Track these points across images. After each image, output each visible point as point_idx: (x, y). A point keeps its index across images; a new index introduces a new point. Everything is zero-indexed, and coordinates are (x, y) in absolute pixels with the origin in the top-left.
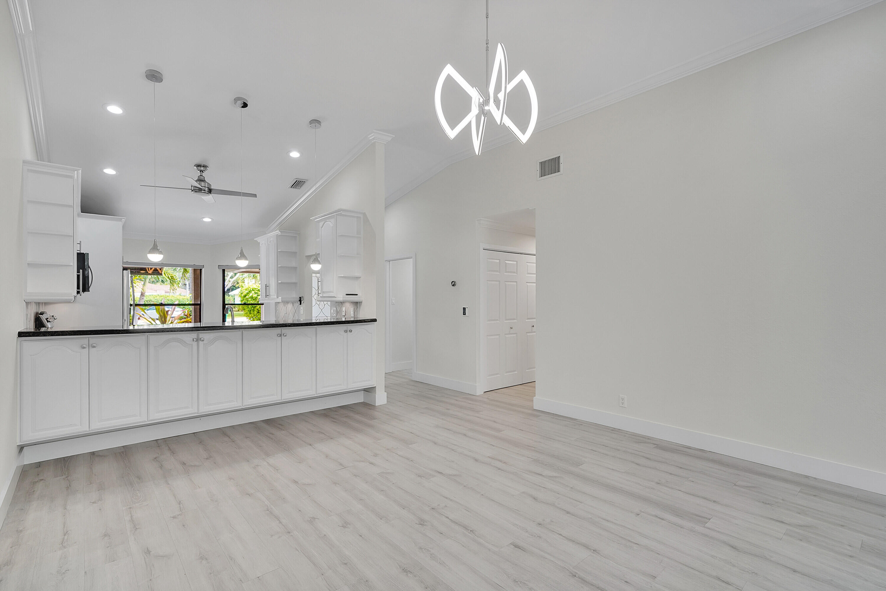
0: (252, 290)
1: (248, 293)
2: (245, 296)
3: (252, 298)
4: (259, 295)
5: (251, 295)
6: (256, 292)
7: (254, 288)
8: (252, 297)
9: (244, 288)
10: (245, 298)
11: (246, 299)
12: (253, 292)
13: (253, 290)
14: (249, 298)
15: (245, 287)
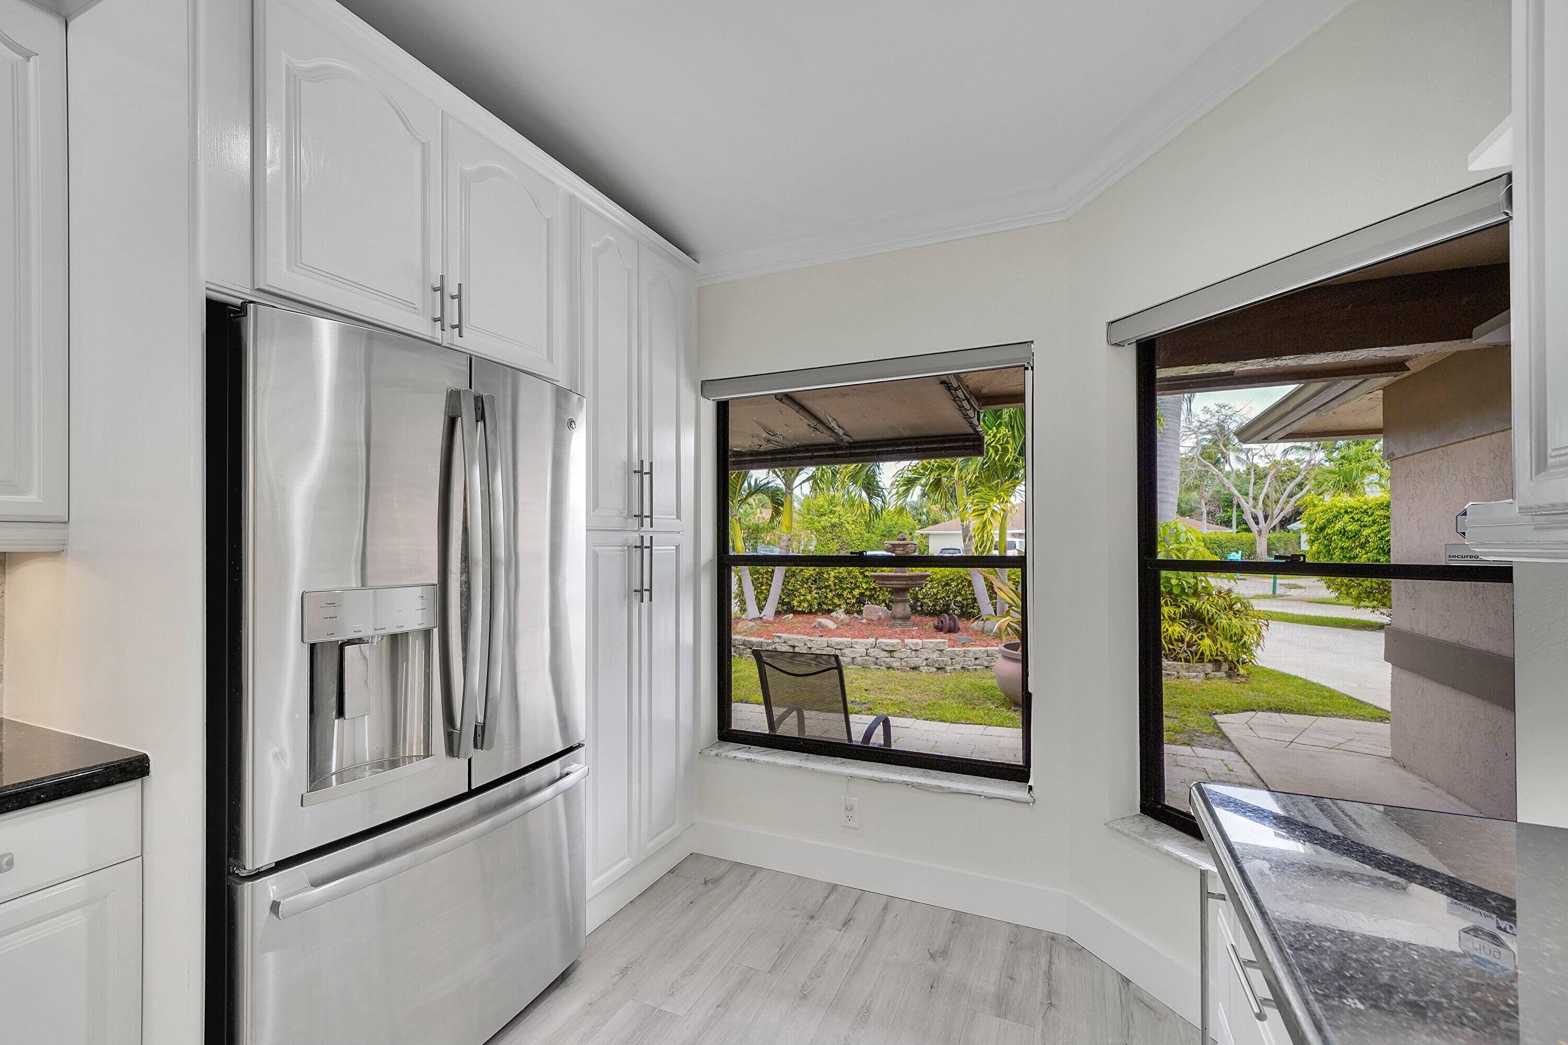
0: (1342, 511)
1: (1329, 521)
2: (1322, 529)
3: (1344, 535)
4: (1365, 526)
5: (1339, 526)
6: (1356, 518)
7: (1350, 507)
8: (1343, 532)
9: (1319, 509)
10: (1321, 535)
11: (1324, 537)
12: (1347, 518)
13: (1346, 512)
14: (1334, 534)
15: (1322, 505)
